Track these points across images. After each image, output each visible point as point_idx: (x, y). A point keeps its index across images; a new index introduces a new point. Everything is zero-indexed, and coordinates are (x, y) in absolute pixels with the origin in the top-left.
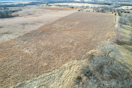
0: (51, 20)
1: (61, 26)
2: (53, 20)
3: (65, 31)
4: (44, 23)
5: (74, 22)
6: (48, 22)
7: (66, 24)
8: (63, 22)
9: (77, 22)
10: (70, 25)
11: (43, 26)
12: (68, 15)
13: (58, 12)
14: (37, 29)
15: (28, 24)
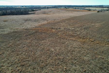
0: (59, 18)
1: (69, 27)
2: (61, 18)
3: (73, 36)
4: (48, 21)
5: (92, 23)
6: (54, 20)
7: (77, 25)
8: (74, 22)
9: (96, 24)
10: (85, 27)
11: (44, 25)
12: (84, 15)
13: (73, 13)
14: (34, 27)
15: (31, 21)
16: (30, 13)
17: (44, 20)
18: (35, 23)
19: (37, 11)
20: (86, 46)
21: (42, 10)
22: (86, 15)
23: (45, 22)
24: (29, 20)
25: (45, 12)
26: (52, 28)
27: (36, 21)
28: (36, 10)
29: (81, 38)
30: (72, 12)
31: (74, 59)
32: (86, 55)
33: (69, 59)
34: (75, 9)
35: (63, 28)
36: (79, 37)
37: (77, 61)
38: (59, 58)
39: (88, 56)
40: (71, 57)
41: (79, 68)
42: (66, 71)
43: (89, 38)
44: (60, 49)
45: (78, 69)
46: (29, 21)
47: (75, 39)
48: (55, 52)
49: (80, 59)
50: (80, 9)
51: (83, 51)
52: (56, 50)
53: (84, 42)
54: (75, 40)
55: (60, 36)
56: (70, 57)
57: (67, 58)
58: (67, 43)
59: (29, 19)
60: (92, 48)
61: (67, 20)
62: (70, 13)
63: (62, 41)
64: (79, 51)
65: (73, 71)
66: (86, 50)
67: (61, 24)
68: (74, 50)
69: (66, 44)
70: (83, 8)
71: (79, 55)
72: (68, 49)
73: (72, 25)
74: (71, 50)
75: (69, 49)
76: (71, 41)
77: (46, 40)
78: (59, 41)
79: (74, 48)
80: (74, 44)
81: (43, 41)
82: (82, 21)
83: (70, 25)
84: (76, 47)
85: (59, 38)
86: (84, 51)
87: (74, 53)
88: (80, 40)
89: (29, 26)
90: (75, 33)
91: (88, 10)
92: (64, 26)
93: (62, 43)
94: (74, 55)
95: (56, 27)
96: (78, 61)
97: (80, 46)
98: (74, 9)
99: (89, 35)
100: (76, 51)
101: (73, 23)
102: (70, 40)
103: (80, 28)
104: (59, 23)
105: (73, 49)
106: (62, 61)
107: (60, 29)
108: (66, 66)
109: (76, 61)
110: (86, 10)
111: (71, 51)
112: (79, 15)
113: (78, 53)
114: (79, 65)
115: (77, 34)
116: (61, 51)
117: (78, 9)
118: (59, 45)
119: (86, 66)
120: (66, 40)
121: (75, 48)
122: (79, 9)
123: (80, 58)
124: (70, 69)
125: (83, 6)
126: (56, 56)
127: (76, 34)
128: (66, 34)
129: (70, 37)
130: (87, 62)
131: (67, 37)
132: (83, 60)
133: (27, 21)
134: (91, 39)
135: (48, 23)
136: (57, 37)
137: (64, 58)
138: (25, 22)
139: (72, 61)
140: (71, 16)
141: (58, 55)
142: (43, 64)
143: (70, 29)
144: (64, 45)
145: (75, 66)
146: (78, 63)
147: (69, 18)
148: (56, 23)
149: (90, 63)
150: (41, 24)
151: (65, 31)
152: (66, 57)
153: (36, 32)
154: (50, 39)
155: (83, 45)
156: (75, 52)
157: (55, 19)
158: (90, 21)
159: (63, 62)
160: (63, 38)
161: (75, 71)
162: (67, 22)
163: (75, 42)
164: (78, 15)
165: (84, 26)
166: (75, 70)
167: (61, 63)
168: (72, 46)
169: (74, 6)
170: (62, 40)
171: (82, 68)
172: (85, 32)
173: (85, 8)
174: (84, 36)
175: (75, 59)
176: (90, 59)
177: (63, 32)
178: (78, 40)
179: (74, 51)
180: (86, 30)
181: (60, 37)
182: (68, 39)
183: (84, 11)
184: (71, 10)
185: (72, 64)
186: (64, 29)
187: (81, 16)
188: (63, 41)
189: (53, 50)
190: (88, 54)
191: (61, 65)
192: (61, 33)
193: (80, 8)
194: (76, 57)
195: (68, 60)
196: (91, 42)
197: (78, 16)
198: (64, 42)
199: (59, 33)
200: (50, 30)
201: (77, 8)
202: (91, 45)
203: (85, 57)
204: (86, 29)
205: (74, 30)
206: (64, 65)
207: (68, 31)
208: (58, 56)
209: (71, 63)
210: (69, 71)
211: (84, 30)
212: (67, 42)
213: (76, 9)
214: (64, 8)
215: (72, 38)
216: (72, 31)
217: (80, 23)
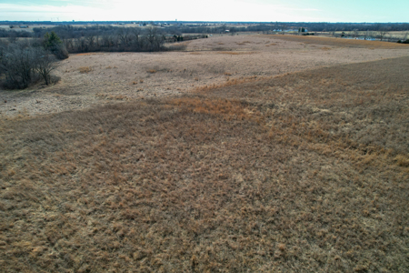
0: (273, 70)
1: (308, 103)
2: (283, 70)
3: (323, 138)
4: (231, 78)
6: (255, 73)
7: (343, 99)
8: (332, 86)
10: (376, 106)
11: (214, 89)
12: (377, 59)
13: (331, 52)
14: (176, 97)
15: (169, 74)
16: (167, 45)
17: (216, 72)
18: (182, 80)
19: (194, 42)
20: (372, 179)
21: (212, 38)
22: (386, 62)
23: (220, 81)
24: (164, 70)
25: (222, 46)
26: (244, 104)
27: (186, 73)
28: (190, 39)
29: (355, 148)
30: (326, 49)
31: (320, 220)
32: (374, 212)
33: (298, 218)
34: (342, 36)
35: (284, 105)
36: (349, 143)
37: (331, 231)
38: (259, 209)
39: (380, 219)
40: (306, 211)
41: (337, 256)
42: (284, 257)
43: (389, 150)
44: (266, 181)
45: (333, 259)
46: (163, 74)
47: (329, 150)
48: (248, 188)
49: (345, 226)
50: (365, 37)
51: (360, 198)
52: (250, 181)
53: (367, 164)
54: (329, 153)
55: (270, 133)
56: (304, 213)
57: (293, 212)
58: (295, 160)
59: (161, 67)
60: (402, 189)
61: (304, 76)
62: (321, 52)
63: (278, 149)
64: (341, 195)
65: (311, 262)
66: (375, 194)
67: (281, 90)
68: (321, 189)
69: (290, 163)
70: (378, 33)
71: (339, 207)
72: (298, 183)
73: (323, 96)
74: (312, 188)
75: (303, 183)
76: (313, 154)
77: (217, 142)
78: (267, 150)
79: (322, 179)
80: (323, 167)
81: (205, 146)
82: (365, 84)
83: (313, 96)
84: (329, 180)
85: (266, 139)
86: (364, 196)
87: (320, 198)
88: (352, 156)
89: (160, 92)
90: (331, 128)
91: (399, 42)
92: (290, 98)
93: (275, 159)
94: (319, 205)
95: (260, 101)
96: (336, 230)
97: (346, 177)
98: (337, 36)
99: (393, 139)
100: (331, 192)
101: (329, 90)
102: (311, 151)
103: (357, 109)
104: (271, 88)
105: (318, 184)
106: (273, 222)
107: (272, 106)
108: (284, 240)
109: (325, 230)
110: (390, 39)
111: (308, 189)
112: (357, 62)
113: (335, 200)
114: (340, 244)
115: (339, 132)
116: (270, 184)
117: (353, 36)
118: (263, 165)
119: (369, 254)
120: (295, 151)
121: (326, 181)
122: (358, 36)
123: (346, 219)
124: (301, 254)
125: (378, 27)
126: (249, 202)
127: (336, 129)
128: (294, 128)
129: (310, 141)
130: (373, 240)
131: (298, 138)
132: (358, 229)
133: (156, 74)
134: (399, 157)
135: (228, 86)
136: (259, 137)
137: (281, 213)
138: (148, 77)
139: (310, 227)
140: (321, 63)
141: (256, 198)
142: (199, 222)
143: (315, 109)
144: (283, 166)
145: (320, 247)
146: (334, 237)
147: (314, 71)
148: (258, 85)
149: (386, 243)
150: (203, 86)
151: (291, 117)
152: (290, 210)
153: (185, 113)
154: (234, 141)
155: (362, 173)
156: (327, 195)
157: (256, 70)
158: (401, 86)
159: (274, 226)
160: (280, 142)
161: (317, 265)
162: (302, 83)
163: (330, 160)
164: (350, 61)
165: (372, 102)
166: (319, 261)
167: (268, 226)
168: (315, 174)
169: (337, 24)
170: (277, 146)
171: (349, 257)
172: (374, 126)
173: (387, 35)
174: (371, 139)
175: (324, 220)
176: (387, 229)
177: (286, 119)
178: (343, 156)
179: (323, 193)
180: (379, 118)
181: (271, 138)
182: (300, 148)
183: (378, 47)
184: (325, 42)
185: (308, 238)
186: (291, 109)
187: (366, 64)
188: (283, 151)
189: (240, 178)
190: (379, 209)
191: (265, 233)
192: (276, 124)
193: (362, 33)
194: (327, 214)
195: (292, 223)
196: (401, 165)
197: (351, 64)
198: (284, 157)
199: (270, 124)
200: (234, 108)
201: (352, 32)
202: (397, 177)
203: (365, 219)
204: (383, 116)
205: (329, 114)
206: (277, 236)
207: (303, 119)
208: (257, 202)
209: (304, 234)
210: (294, 259)
211: (370, 120)
212: (296, 156)
213: (344, 39)
214: (297, 31)
215: (318, 144)
216: (319, 119)
217: (358, 92)
